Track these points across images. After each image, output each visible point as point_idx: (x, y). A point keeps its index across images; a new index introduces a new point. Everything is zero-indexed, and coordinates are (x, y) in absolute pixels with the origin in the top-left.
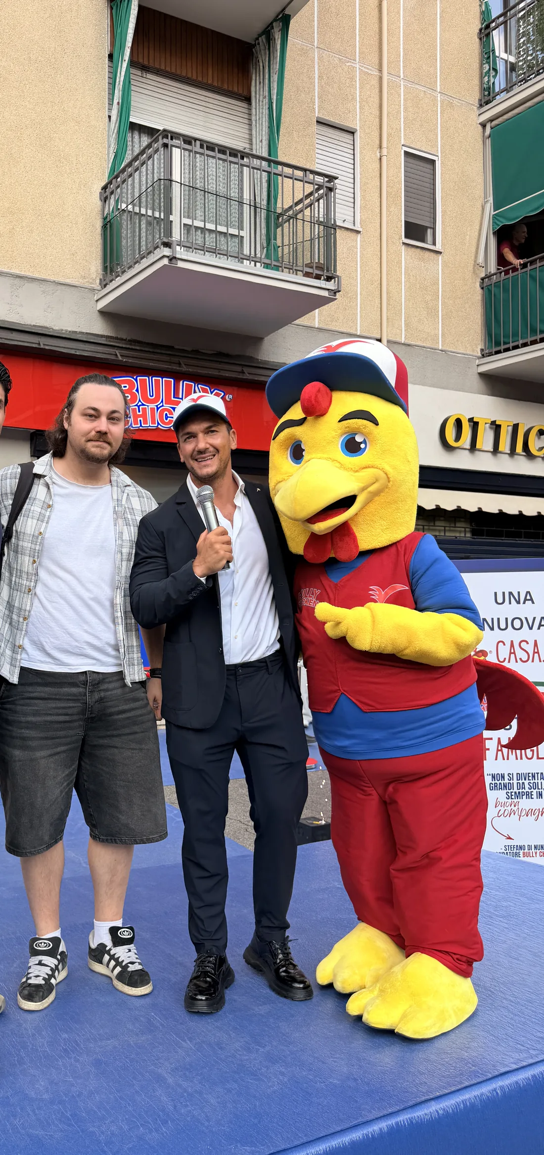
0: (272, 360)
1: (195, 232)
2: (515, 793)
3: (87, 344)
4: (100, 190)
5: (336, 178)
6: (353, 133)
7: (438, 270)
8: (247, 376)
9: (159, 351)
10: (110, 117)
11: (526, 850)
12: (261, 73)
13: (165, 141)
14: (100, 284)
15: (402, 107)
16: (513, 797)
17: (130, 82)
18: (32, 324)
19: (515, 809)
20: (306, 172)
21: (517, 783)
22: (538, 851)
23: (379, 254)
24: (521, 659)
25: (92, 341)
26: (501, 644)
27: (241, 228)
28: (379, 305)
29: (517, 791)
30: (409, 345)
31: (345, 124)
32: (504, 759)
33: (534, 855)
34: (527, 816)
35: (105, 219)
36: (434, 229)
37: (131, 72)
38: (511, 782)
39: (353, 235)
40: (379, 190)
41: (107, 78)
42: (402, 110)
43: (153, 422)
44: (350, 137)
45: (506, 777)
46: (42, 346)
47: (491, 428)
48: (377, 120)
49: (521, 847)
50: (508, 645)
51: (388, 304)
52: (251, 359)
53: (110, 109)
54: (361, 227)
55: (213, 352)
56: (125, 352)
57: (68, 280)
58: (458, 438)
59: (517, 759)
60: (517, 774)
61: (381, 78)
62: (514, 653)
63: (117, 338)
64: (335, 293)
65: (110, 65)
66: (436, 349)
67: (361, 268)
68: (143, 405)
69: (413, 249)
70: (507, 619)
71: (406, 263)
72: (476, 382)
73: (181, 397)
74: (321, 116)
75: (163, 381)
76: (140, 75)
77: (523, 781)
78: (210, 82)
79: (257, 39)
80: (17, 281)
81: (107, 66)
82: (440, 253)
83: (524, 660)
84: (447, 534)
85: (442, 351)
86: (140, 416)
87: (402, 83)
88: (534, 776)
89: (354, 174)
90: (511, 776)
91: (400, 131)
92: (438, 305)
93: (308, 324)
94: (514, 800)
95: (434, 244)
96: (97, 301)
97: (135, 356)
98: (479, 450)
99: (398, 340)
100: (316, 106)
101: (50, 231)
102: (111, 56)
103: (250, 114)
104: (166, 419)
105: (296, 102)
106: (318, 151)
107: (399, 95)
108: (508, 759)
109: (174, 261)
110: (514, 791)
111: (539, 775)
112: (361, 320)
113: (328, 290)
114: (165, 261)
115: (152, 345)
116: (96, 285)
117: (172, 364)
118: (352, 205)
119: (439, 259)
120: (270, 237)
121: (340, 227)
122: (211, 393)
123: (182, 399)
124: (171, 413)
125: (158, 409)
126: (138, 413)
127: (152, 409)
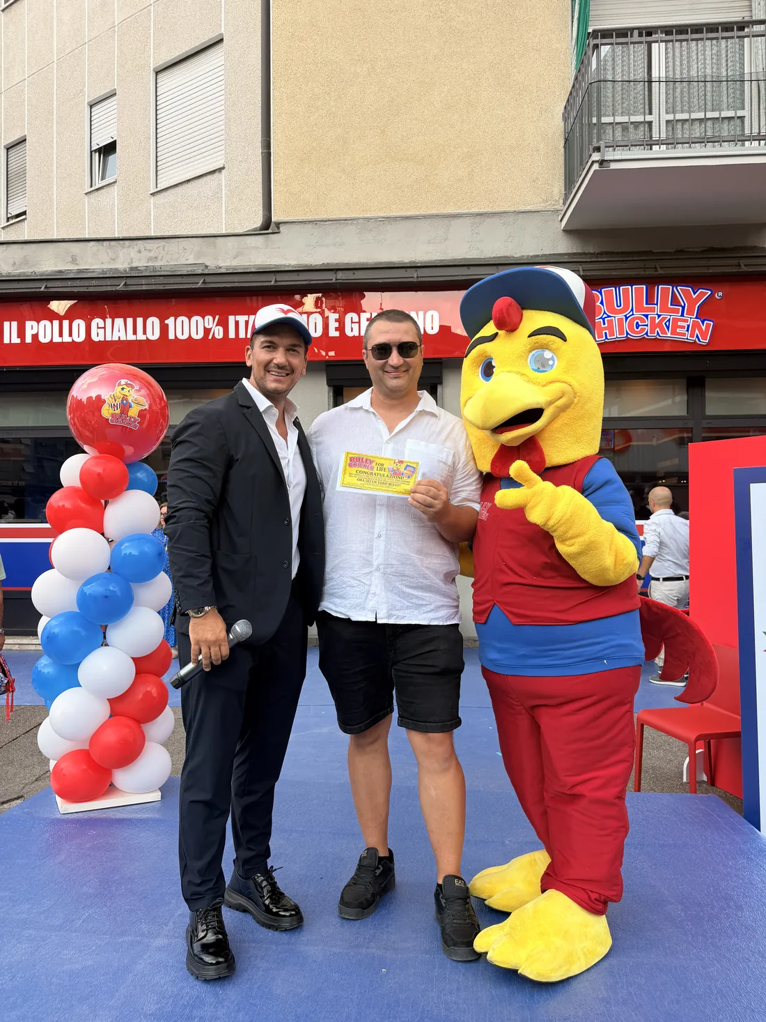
1: (681, 125)
4: (563, 111)
8: (744, 269)
10: (572, 33)
13: (596, 42)
14: (563, 203)
18: (491, 257)
27: (740, 105)
35: (565, 138)
43: (621, 332)
52: (754, 248)
55: (702, 249)
56: (590, 266)
57: (529, 207)
63: (585, 254)
68: (609, 316)
73: (655, 302)
75: (632, 289)
80: (478, 219)
104: (637, 328)
109: (605, 164)
114: (596, 167)
115: (622, 253)
116: (560, 206)
117: (647, 270)
122: (695, 294)
123: (657, 304)
124: (643, 321)
125: (627, 318)
126: (603, 326)
127: (620, 320)
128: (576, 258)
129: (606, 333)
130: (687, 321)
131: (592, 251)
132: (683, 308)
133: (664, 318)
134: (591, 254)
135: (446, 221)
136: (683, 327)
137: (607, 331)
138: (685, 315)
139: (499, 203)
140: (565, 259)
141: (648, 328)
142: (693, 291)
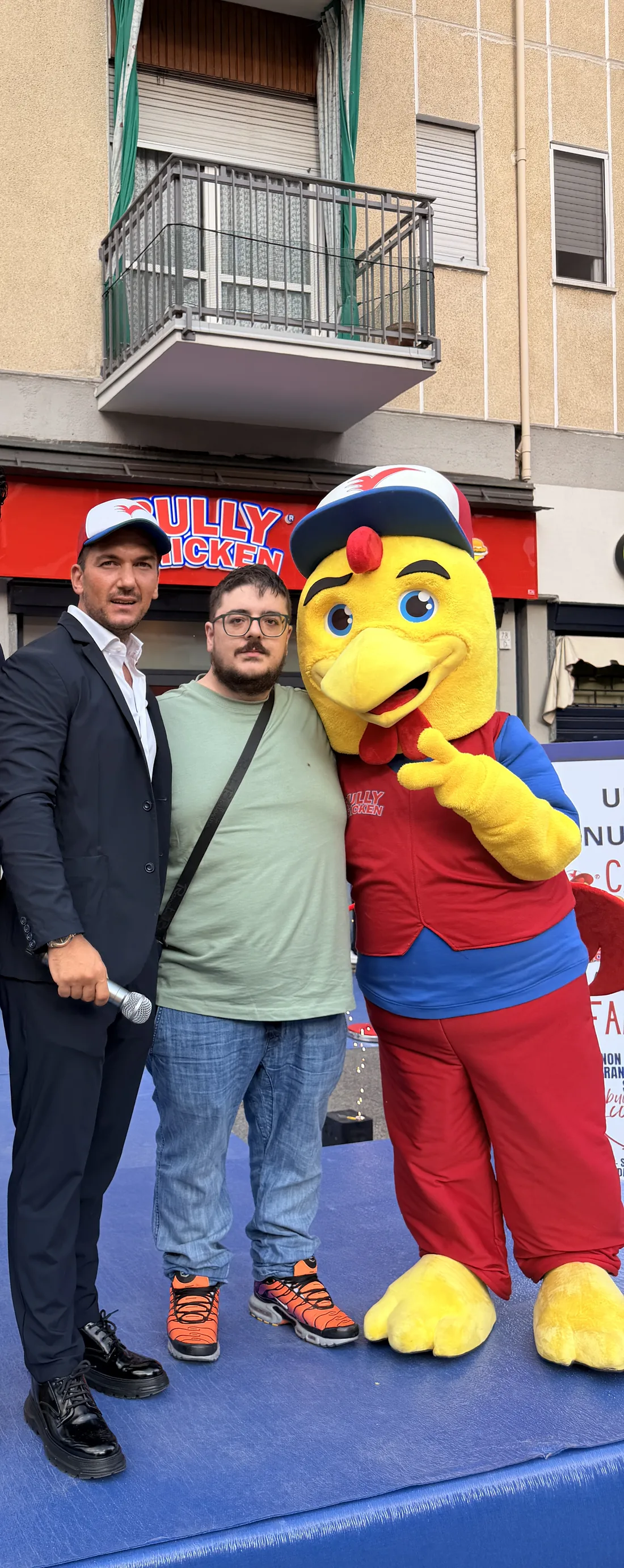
0: (354, 463)
1: (240, 292)
3: (83, 457)
4: (99, 246)
5: (432, 200)
6: (474, 132)
7: (611, 318)
8: (316, 487)
9: (186, 460)
10: (111, 144)
12: (330, 61)
13: (175, 171)
14: (101, 374)
15: (550, 87)
17: (136, 94)
18: (8, 435)
20: (385, 196)
23: (517, 302)
25: (88, 452)
27: (305, 279)
28: (518, 376)
30: (565, 431)
31: (460, 120)
32: (618, 1032)
35: (106, 284)
36: (603, 259)
37: (139, 78)
39: (476, 277)
40: (515, 209)
41: (107, 91)
42: (550, 91)
43: (177, 559)
44: (470, 138)
46: (19, 465)
48: (512, 110)
51: (532, 373)
52: (324, 462)
53: (112, 134)
54: (488, 266)
55: (266, 457)
56: (137, 465)
57: (56, 372)
61: (515, 49)
63: (125, 447)
64: (432, 364)
65: (111, 73)
66: (608, 434)
67: (488, 324)
69: (570, 291)
71: (558, 311)
73: (217, 522)
74: (423, 112)
75: (190, 502)
76: (156, 82)
78: (256, 81)
79: (323, 14)
81: (107, 75)
82: (614, 293)
84: (600, 701)
85: (619, 436)
87: (549, 52)
89: (476, 190)
91: (547, 121)
92: (610, 369)
93: (409, 410)
95: (604, 281)
96: (98, 397)
97: (151, 469)
99: (549, 424)
100: (416, 100)
101: (30, 307)
102: (112, 61)
103: (316, 121)
104: (197, 554)
105: (384, 97)
106: (418, 162)
107: (545, 71)
109: (189, 335)
112: (490, 399)
113: (422, 360)
114: (177, 337)
115: (176, 452)
116: (97, 376)
117: (204, 477)
118: (474, 235)
119: (611, 302)
120: (347, 290)
121: (455, 269)
122: (263, 514)
123: (219, 524)
124: (203, 545)
125: (184, 540)
127: (176, 541)
128: (122, 452)
130: (253, 549)
131: (137, 445)
132: (250, 531)
133: (228, 544)
134: (135, 448)
136: (250, 557)
138: (252, 541)
139: (17, 361)
140: (105, 451)
141: (209, 556)
142: (261, 510)
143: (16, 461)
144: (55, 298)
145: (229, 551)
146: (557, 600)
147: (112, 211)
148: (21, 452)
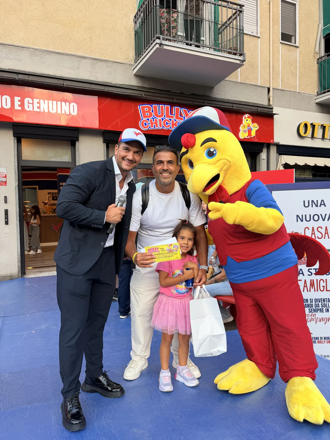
0: (218, 97)
2: (314, 309)
3: (128, 90)
4: (133, 17)
5: (243, 6)
7: (297, 55)
9: (163, 93)
11: (320, 340)
16: (313, 311)
18: (102, 81)
19: (314, 318)
20: (228, 3)
21: (315, 304)
22: (326, 340)
23: (269, 48)
24: (318, 237)
25: (130, 88)
26: (307, 229)
28: (269, 72)
29: (315, 308)
30: (283, 90)
32: (308, 291)
33: (324, 342)
34: (320, 321)
35: (136, 31)
36: (295, 36)
38: (312, 303)
39: (257, 39)
40: (269, 18)
43: (160, 126)
45: (309, 301)
47: (321, 128)
49: (316, 338)
50: (311, 229)
51: (273, 71)
52: (208, 96)
54: (260, 35)
55: (190, 93)
56: (147, 93)
57: (119, 60)
58: (305, 132)
59: (315, 291)
60: (315, 299)
62: (314, 234)
63: (143, 87)
64: (243, 62)
66: (296, 92)
67: (260, 54)
68: (155, 118)
69: (285, 46)
70: (310, 215)
71: (281, 52)
72: (315, 107)
75: (165, 107)
77: (318, 303)
80: (94, 61)
82: (298, 47)
83: (319, 237)
84: (301, 176)
85: (298, 93)
86: (154, 123)
88: (324, 300)
89: (257, 10)
90: (312, 300)
92: (296, 72)
93: (236, 81)
94: (313, 313)
95: (295, 43)
96: (133, 70)
97: (152, 95)
98: (315, 138)
99: (278, 88)
104: (167, 124)
108: (310, 291)
109: (162, 45)
110: (313, 308)
111: (327, 300)
112: (260, 79)
113: (240, 60)
114: (158, 46)
115: (160, 90)
116: (133, 63)
117: (170, 99)
118: (256, 25)
119: (297, 50)
120: (216, 39)
121: (250, 35)
122: (189, 112)
123: (174, 115)
124: (169, 122)
125: (163, 120)
126: (153, 122)
127: (160, 120)
128: (140, 89)
129: (154, 125)
131: (147, 87)
132: (184, 118)
133: (177, 122)
134: (146, 88)
135: (79, 59)
137: (155, 125)
139: (105, 55)
140: (136, 88)
141: (171, 125)
142: (188, 111)
143: (104, 90)
144: (118, 35)
145: (178, 124)
146: (280, 144)
147: (138, 6)
148: (106, 87)
